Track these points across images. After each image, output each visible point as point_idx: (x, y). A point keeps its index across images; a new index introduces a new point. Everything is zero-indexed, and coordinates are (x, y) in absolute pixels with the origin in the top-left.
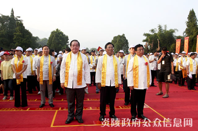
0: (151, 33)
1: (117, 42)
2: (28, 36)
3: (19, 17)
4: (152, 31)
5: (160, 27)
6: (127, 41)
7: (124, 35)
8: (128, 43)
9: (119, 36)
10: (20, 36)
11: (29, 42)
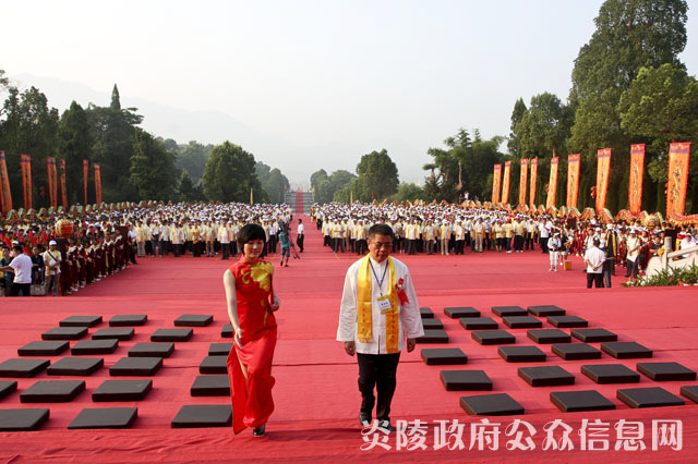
0: (446, 148)
1: (369, 170)
2: (162, 162)
3: (135, 109)
4: (451, 141)
5: (464, 134)
6: (394, 165)
7: (385, 151)
8: (397, 171)
9: (375, 154)
10: (144, 162)
11: (164, 175)
